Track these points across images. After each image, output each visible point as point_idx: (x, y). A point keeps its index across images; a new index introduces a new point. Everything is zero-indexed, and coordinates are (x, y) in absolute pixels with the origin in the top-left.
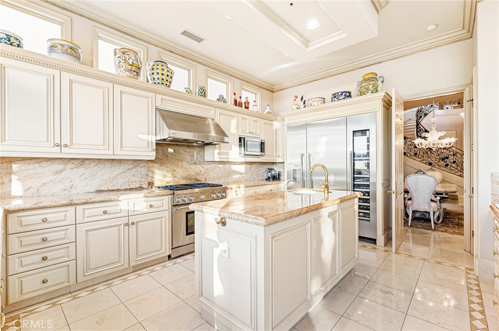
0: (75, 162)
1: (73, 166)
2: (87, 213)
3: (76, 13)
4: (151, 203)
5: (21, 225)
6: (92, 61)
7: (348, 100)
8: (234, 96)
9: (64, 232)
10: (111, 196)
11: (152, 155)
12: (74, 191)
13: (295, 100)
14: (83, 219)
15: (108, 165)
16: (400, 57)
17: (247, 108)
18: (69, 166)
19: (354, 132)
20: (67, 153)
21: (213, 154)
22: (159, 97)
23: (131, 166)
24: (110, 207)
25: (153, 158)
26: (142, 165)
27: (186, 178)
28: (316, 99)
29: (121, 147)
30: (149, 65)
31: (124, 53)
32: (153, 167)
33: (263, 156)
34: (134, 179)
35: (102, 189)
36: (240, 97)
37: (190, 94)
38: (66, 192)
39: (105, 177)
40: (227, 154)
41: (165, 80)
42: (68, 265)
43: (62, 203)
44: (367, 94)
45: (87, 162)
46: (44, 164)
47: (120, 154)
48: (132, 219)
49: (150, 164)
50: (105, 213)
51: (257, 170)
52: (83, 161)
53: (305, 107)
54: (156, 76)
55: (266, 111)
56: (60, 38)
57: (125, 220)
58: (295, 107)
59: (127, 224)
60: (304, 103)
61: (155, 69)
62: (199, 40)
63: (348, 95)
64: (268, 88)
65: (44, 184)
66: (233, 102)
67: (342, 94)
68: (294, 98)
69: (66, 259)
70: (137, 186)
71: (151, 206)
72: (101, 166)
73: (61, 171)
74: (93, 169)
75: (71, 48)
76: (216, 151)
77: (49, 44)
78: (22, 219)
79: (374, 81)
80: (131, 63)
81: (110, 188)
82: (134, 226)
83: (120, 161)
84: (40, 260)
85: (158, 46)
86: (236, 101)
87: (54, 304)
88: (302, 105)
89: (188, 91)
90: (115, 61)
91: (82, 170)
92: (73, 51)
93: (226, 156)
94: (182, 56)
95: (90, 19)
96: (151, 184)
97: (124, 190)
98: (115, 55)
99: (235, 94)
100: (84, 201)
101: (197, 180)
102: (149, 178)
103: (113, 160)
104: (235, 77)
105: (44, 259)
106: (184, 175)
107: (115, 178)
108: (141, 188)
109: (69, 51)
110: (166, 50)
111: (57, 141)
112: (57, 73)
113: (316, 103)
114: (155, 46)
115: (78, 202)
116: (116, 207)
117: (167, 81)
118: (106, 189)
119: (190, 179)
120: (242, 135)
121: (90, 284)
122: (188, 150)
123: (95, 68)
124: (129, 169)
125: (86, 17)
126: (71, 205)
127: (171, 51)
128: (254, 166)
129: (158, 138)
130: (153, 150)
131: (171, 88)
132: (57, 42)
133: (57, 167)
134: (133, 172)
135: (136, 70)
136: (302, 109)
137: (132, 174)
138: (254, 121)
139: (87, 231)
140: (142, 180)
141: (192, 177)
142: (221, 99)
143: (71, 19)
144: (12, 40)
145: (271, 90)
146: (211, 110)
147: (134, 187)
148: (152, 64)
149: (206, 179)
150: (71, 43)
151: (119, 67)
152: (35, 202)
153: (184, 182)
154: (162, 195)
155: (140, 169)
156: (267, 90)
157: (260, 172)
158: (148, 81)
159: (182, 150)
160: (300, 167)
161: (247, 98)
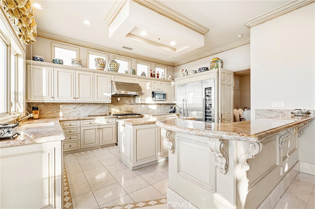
0: (81, 104)
1: (80, 106)
2: (84, 123)
3: (81, 46)
4: (108, 121)
5: (63, 126)
6: (87, 64)
7: (207, 72)
8: (150, 72)
9: (76, 130)
10: (93, 118)
11: (110, 101)
12: (80, 116)
13: (182, 72)
14: (83, 125)
15: (93, 105)
16: (232, 49)
17: (158, 77)
18: (79, 106)
19: (205, 88)
20: (77, 101)
21: (138, 100)
22: (113, 76)
23: (102, 106)
24: (92, 121)
25: (110, 102)
26: (106, 105)
27: (126, 111)
28: (191, 72)
29: (97, 98)
30: (109, 63)
31: (98, 60)
32: (111, 106)
33: (166, 100)
34: (103, 111)
35: (91, 115)
36: (154, 72)
37: (127, 74)
38: (77, 116)
39: (91, 110)
40: (145, 100)
41: (115, 69)
42: (78, 142)
43: (76, 119)
44: (213, 69)
45: (85, 104)
46: (70, 105)
47: (97, 101)
48: (100, 127)
49: (110, 105)
50: (90, 123)
51: (165, 108)
52: (84, 104)
53: (187, 75)
54: (112, 68)
55: (169, 77)
56: (75, 58)
57: (98, 127)
58: (182, 75)
59: (99, 129)
60: (187, 73)
61: (111, 65)
62: (131, 49)
63: (207, 69)
64: (171, 65)
65: (70, 112)
66: (150, 75)
67: (202, 69)
68: (182, 71)
69: (77, 139)
70: (105, 114)
71: (108, 122)
72: (90, 106)
73: (76, 108)
74: (87, 107)
75: (79, 61)
76: (140, 99)
77: (72, 61)
78: (64, 124)
79: (216, 62)
80: (101, 64)
81: (94, 115)
82: (101, 130)
83: (97, 104)
84: (69, 138)
85: (113, 53)
86: (151, 74)
87: (73, 154)
88: (186, 74)
89: (127, 72)
90: (95, 63)
91: (83, 107)
92: (80, 63)
93: (144, 101)
94: (125, 56)
95: (86, 47)
96: (110, 113)
97: (99, 116)
98: (95, 61)
99: (151, 70)
100: (83, 119)
101: (131, 112)
102: (110, 111)
103: (95, 103)
104: (152, 62)
105: (70, 138)
106: (126, 110)
107: (95, 111)
108: (106, 115)
109: (78, 63)
110: (117, 54)
111: (74, 97)
112: (74, 71)
113: (191, 74)
114: (112, 53)
115: (81, 119)
116: (94, 122)
117: (116, 69)
118: (92, 115)
119: (128, 112)
120: (153, 91)
121: (85, 150)
122: (127, 98)
123: (88, 68)
124: (101, 107)
125: (85, 47)
126: (79, 120)
127: (119, 55)
128: (162, 106)
129: (112, 94)
130: (110, 99)
131: (119, 72)
132: (75, 60)
133: (75, 106)
134: (103, 108)
135: (103, 66)
136: (186, 77)
137: (102, 109)
138: (160, 83)
139: (84, 130)
140: (107, 111)
141: (129, 111)
142: (143, 74)
143: (79, 49)
144: (60, 61)
145: (172, 66)
146: (137, 80)
147: (103, 115)
148: (110, 62)
149: (136, 112)
150: (79, 59)
151: (96, 65)
152: (68, 118)
153: (125, 113)
154: (113, 118)
155: (105, 107)
156: (171, 66)
157: (166, 109)
158: (109, 71)
159: (124, 98)
160: (182, 106)
161: (158, 72)
